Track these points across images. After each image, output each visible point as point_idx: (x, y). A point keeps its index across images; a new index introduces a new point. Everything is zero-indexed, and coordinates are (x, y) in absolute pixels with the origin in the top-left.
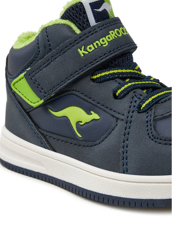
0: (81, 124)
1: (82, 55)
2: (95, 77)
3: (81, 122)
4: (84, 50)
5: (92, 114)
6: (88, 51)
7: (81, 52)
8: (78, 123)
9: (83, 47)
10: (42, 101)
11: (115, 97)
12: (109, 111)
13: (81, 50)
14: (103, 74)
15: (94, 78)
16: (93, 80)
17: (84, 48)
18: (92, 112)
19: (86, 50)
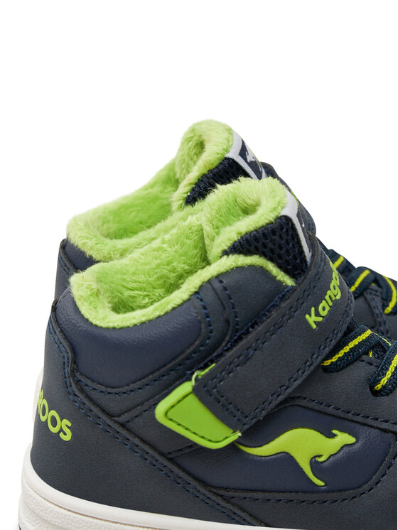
0: (320, 460)
1: (315, 327)
2: (328, 363)
3: (320, 456)
4: (316, 315)
5: (336, 435)
6: (321, 316)
7: (312, 319)
8: (314, 464)
9: (313, 309)
11: (376, 393)
12: (376, 424)
13: (310, 316)
15: (326, 364)
16: (326, 371)
17: (315, 310)
18: (335, 432)
19: (317, 314)
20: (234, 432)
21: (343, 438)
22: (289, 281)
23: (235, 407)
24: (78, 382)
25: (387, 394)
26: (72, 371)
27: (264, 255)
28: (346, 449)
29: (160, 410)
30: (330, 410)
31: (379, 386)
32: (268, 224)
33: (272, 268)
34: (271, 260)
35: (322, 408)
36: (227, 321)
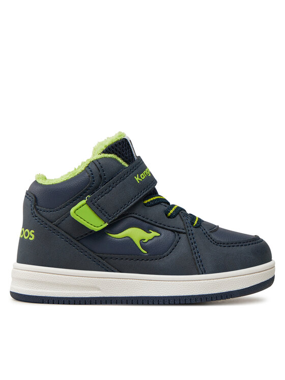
0: (144, 241)
1: (139, 182)
2: (146, 202)
3: (144, 240)
7: (137, 179)
8: (141, 241)
10: (106, 224)
11: (168, 217)
12: (169, 228)
13: (137, 177)
14: (152, 199)
16: (145, 205)
18: (150, 231)
19: (140, 178)
20: (105, 223)
21: (154, 234)
22: (127, 165)
23: (105, 211)
24: (37, 210)
25: (173, 218)
26: (35, 206)
27: (116, 154)
28: (156, 239)
29: (72, 211)
30: (148, 221)
31: (170, 214)
32: (117, 141)
33: (119, 160)
34: (119, 157)
35: (144, 219)
36: (101, 176)
